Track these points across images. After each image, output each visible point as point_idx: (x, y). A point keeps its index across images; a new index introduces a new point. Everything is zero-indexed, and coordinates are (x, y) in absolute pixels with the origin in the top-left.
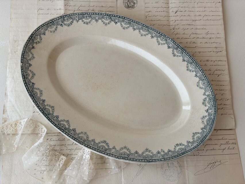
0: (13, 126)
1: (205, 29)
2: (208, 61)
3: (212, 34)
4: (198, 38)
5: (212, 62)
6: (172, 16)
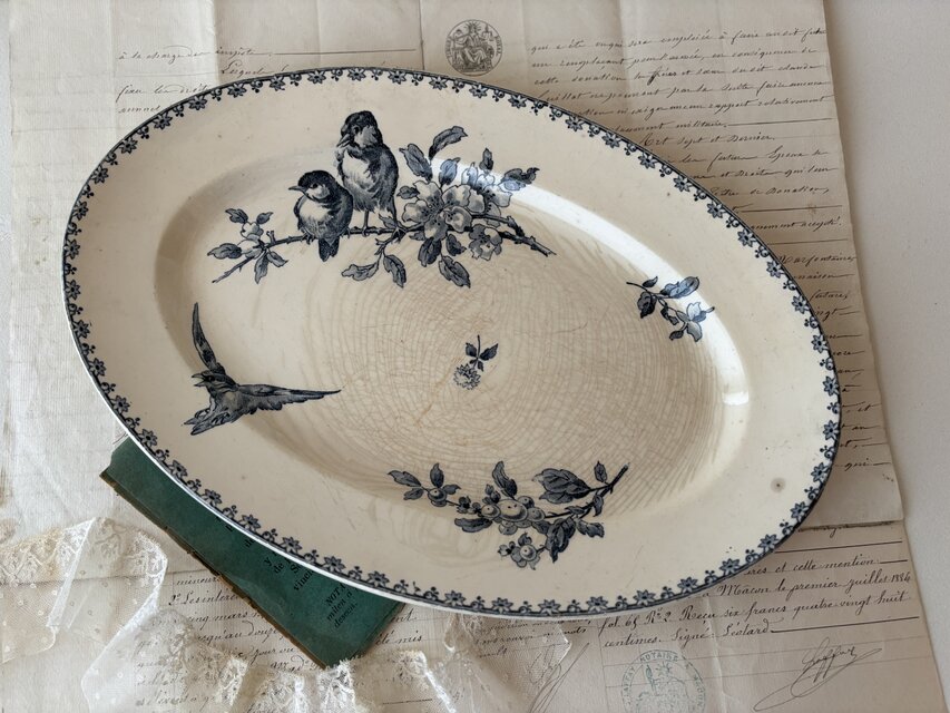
0: (41, 550)
1: (768, 137)
2: (782, 260)
3: (794, 155)
4: (742, 172)
5: (801, 265)
6: (636, 95)
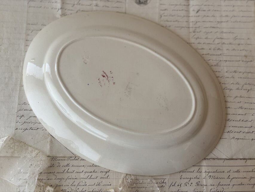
1: (233, 33)
2: (235, 72)
3: (241, 39)
4: (224, 43)
5: (241, 74)
6: (192, 16)
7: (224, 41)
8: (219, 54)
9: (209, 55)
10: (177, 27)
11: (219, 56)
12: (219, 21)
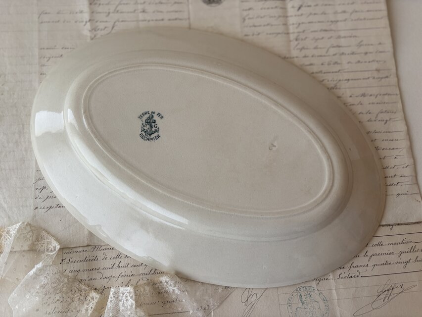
1: (356, 36)
2: (364, 95)
3: (369, 45)
4: (343, 54)
5: (373, 98)
6: (291, 16)
7: (342, 50)
8: (337, 70)
9: (322, 73)
10: (270, 34)
11: (337, 74)
12: (333, 20)
